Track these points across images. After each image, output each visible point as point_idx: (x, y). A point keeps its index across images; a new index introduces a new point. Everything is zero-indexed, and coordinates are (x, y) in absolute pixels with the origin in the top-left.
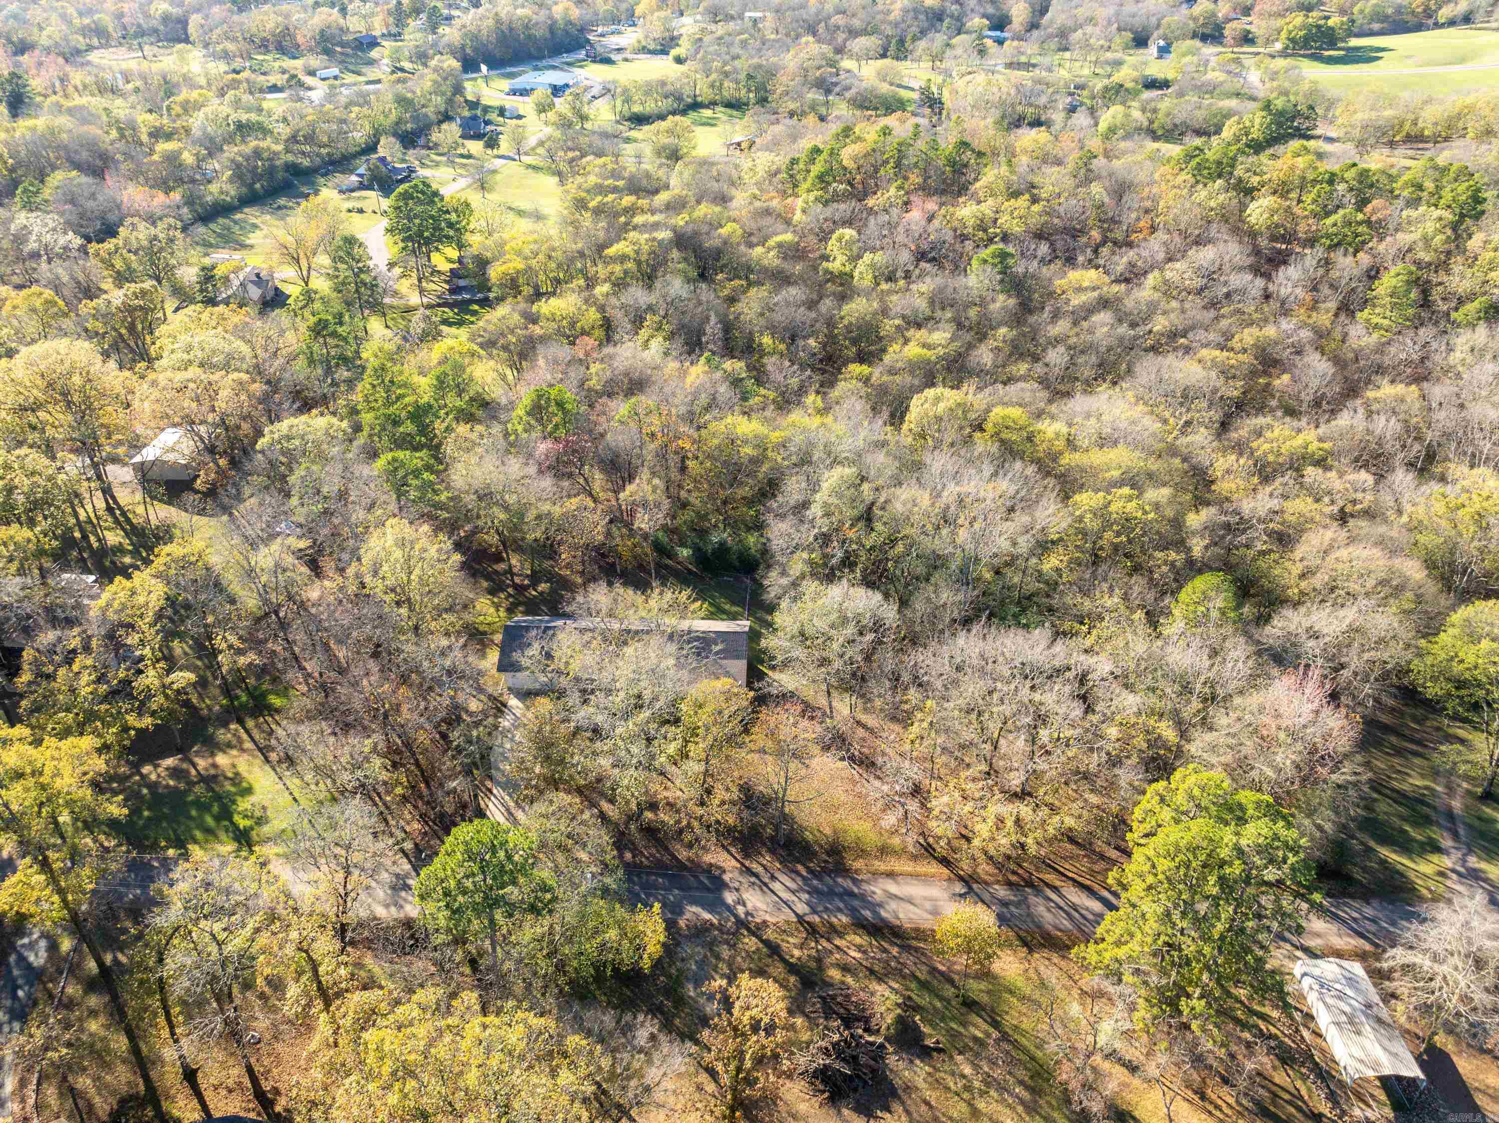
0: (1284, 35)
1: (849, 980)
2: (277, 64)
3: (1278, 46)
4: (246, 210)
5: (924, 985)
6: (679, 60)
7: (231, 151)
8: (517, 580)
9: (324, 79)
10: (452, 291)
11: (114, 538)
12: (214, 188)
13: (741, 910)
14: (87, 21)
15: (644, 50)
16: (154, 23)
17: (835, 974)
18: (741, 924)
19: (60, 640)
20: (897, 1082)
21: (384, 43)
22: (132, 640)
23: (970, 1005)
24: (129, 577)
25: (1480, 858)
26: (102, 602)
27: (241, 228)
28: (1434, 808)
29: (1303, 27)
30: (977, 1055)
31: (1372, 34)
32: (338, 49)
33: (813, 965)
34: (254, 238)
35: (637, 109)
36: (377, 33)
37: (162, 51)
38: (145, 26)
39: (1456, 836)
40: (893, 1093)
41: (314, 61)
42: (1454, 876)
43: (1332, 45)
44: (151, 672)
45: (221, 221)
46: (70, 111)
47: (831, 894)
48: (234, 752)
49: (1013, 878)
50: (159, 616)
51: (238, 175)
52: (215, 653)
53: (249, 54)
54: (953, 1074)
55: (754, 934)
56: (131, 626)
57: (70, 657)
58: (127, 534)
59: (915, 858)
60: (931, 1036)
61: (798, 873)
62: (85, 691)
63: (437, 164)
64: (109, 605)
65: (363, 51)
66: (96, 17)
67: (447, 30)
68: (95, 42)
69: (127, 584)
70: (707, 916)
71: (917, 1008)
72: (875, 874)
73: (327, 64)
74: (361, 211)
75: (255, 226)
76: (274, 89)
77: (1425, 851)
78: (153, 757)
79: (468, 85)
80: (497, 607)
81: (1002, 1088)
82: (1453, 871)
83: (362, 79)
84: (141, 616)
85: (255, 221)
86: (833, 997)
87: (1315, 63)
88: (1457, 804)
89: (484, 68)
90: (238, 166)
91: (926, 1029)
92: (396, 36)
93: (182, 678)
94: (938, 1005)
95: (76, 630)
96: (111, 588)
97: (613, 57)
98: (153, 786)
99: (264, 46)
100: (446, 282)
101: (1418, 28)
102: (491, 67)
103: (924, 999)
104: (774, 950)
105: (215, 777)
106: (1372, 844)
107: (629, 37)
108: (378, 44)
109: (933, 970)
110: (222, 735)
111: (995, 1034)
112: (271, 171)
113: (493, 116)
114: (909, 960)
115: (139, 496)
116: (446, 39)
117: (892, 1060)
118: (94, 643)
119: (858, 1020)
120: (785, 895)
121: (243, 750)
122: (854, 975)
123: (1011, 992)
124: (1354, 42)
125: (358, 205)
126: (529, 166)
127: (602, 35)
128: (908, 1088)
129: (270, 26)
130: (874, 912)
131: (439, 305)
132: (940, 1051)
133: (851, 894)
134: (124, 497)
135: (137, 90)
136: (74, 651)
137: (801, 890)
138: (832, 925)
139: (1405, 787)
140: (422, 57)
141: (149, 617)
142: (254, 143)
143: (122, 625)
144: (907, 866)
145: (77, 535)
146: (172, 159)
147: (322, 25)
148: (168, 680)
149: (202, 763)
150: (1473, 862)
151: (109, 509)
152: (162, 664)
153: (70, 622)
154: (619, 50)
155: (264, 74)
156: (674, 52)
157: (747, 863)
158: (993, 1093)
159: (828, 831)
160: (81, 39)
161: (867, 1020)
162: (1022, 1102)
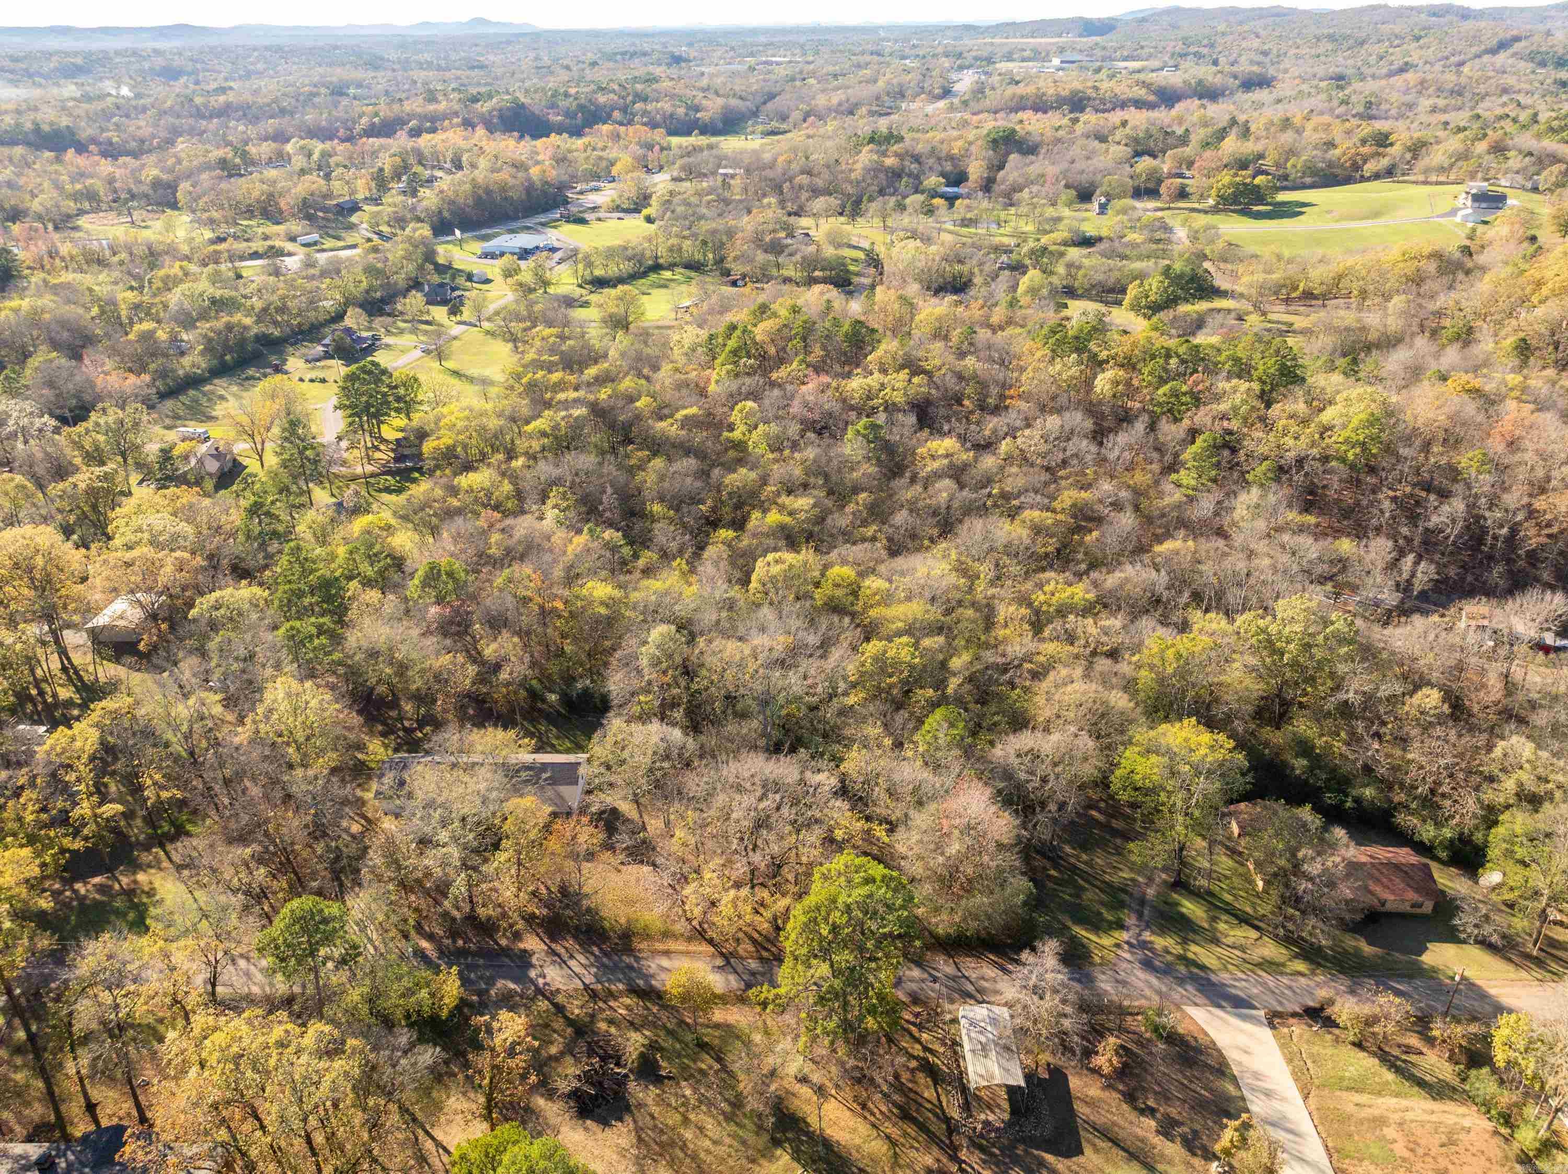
0: (1213, 192)
1: (613, 1030)
2: (260, 230)
3: (1211, 202)
4: (216, 381)
5: (670, 1033)
6: (649, 220)
7: (204, 327)
8: (407, 724)
9: (304, 245)
10: (397, 460)
11: (65, 693)
12: (186, 361)
13: (541, 981)
14: (78, 187)
15: (618, 209)
16: (145, 189)
17: (603, 1026)
18: (539, 992)
19: (10, 777)
20: (633, 1101)
21: (366, 208)
22: (71, 777)
23: (703, 1046)
24: (70, 727)
25: (1153, 933)
26: (46, 747)
27: (209, 400)
28: (1131, 895)
29: (1231, 184)
30: (698, 1081)
31: (1304, 187)
32: (320, 214)
33: (587, 1019)
34: (219, 410)
35: (599, 272)
36: (360, 196)
37: (151, 215)
38: (135, 190)
39: (1140, 916)
40: (628, 1108)
41: (295, 226)
42: (1126, 947)
43: (1261, 200)
44: (85, 804)
45: (192, 392)
46: (56, 289)
47: (615, 969)
48: (153, 871)
49: (765, 954)
50: (92, 759)
51: (209, 349)
52: (140, 788)
53: (235, 220)
54: (676, 1095)
55: (548, 999)
56: (70, 766)
57: (17, 793)
58: (78, 691)
59: (689, 939)
60: (665, 1067)
61: (592, 954)
62: (29, 818)
63: (402, 332)
64: (53, 748)
65: (344, 216)
66: (89, 182)
67: (428, 191)
68: (86, 205)
69: (69, 732)
70: (512, 986)
71: (661, 1049)
72: (656, 953)
73: (308, 229)
74: (323, 381)
75: (222, 398)
76: (255, 255)
77: (1111, 928)
78: (83, 877)
79: (440, 249)
80: (386, 746)
81: (711, 1104)
82: (1128, 943)
83: (341, 244)
84: (79, 758)
85: (223, 392)
86: (597, 1043)
87: (1245, 219)
88: (1151, 892)
89: (457, 232)
90: (210, 340)
91: (664, 1064)
92: (376, 201)
93: (111, 809)
94: (678, 1046)
95: (24, 770)
96: (55, 735)
97: (587, 216)
98: (82, 899)
99: (249, 213)
100: (392, 450)
101: (1347, 180)
102: (463, 231)
103: (667, 1043)
104: (559, 1009)
105: (134, 890)
106: (1069, 923)
107: (605, 196)
108: (359, 209)
109: (682, 1023)
110: (146, 858)
111: (717, 1066)
112: (242, 342)
113: (461, 281)
114: (664, 1015)
115: (89, 657)
116: (424, 203)
117: (632, 1085)
118: (39, 781)
119: (611, 1057)
120: (577, 969)
121: (160, 869)
122: (618, 1026)
123: (738, 1037)
124: (1282, 197)
125: (321, 374)
126: (488, 332)
127: (581, 193)
128: (640, 1105)
129: (256, 194)
130: (647, 982)
131: (384, 473)
132: (669, 1078)
133: (631, 968)
134: (77, 659)
135: (121, 263)
136: (22, 788)
137: (592, 965)
138: (609, 990)
139: (1115, 879)
140: (400, 221)
141: (84, 760)
142: (226, 319)
143: (62, 766)
144: (680, 946)
145: (34, 692)
146: (148, 336)
147: (304, 194)
148: (99, 811)
149: (125, 880)
150: (1147, 936)
151: (64, 669)
152: (95, 798)
153: (19, 765)
154: (594, 209)
155: (247, 240)
156: (645, 212)
157: (553, 946)
158: (704, 1108)
159: (623, 921)
160: (72, 204)
161: (619, 1058)
162: (724, 1113)
